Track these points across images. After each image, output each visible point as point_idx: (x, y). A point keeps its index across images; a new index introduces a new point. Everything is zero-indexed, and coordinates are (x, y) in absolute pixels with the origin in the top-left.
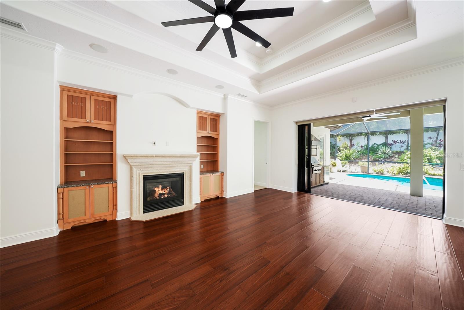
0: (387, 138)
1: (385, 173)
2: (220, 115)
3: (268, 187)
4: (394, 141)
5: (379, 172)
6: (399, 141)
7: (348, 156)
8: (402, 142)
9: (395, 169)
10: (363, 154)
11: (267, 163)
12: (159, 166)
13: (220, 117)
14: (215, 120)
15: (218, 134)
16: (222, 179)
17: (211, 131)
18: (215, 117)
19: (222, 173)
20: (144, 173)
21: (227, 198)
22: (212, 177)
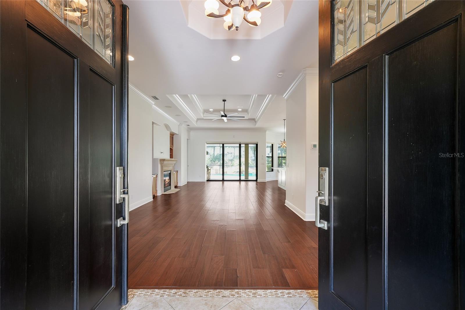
3: (189, 181)
8: (231, 153)
11: (188, 166)
12: (167, 166)
13: (174, 136)
14: (172, 138)
15: (173, 147)
16: (177, 175)
17: (172, 145)
18: (172, 136)
19: (177, 171)
20: (164, 170)
21: (181, 186)
22: (175, 173)
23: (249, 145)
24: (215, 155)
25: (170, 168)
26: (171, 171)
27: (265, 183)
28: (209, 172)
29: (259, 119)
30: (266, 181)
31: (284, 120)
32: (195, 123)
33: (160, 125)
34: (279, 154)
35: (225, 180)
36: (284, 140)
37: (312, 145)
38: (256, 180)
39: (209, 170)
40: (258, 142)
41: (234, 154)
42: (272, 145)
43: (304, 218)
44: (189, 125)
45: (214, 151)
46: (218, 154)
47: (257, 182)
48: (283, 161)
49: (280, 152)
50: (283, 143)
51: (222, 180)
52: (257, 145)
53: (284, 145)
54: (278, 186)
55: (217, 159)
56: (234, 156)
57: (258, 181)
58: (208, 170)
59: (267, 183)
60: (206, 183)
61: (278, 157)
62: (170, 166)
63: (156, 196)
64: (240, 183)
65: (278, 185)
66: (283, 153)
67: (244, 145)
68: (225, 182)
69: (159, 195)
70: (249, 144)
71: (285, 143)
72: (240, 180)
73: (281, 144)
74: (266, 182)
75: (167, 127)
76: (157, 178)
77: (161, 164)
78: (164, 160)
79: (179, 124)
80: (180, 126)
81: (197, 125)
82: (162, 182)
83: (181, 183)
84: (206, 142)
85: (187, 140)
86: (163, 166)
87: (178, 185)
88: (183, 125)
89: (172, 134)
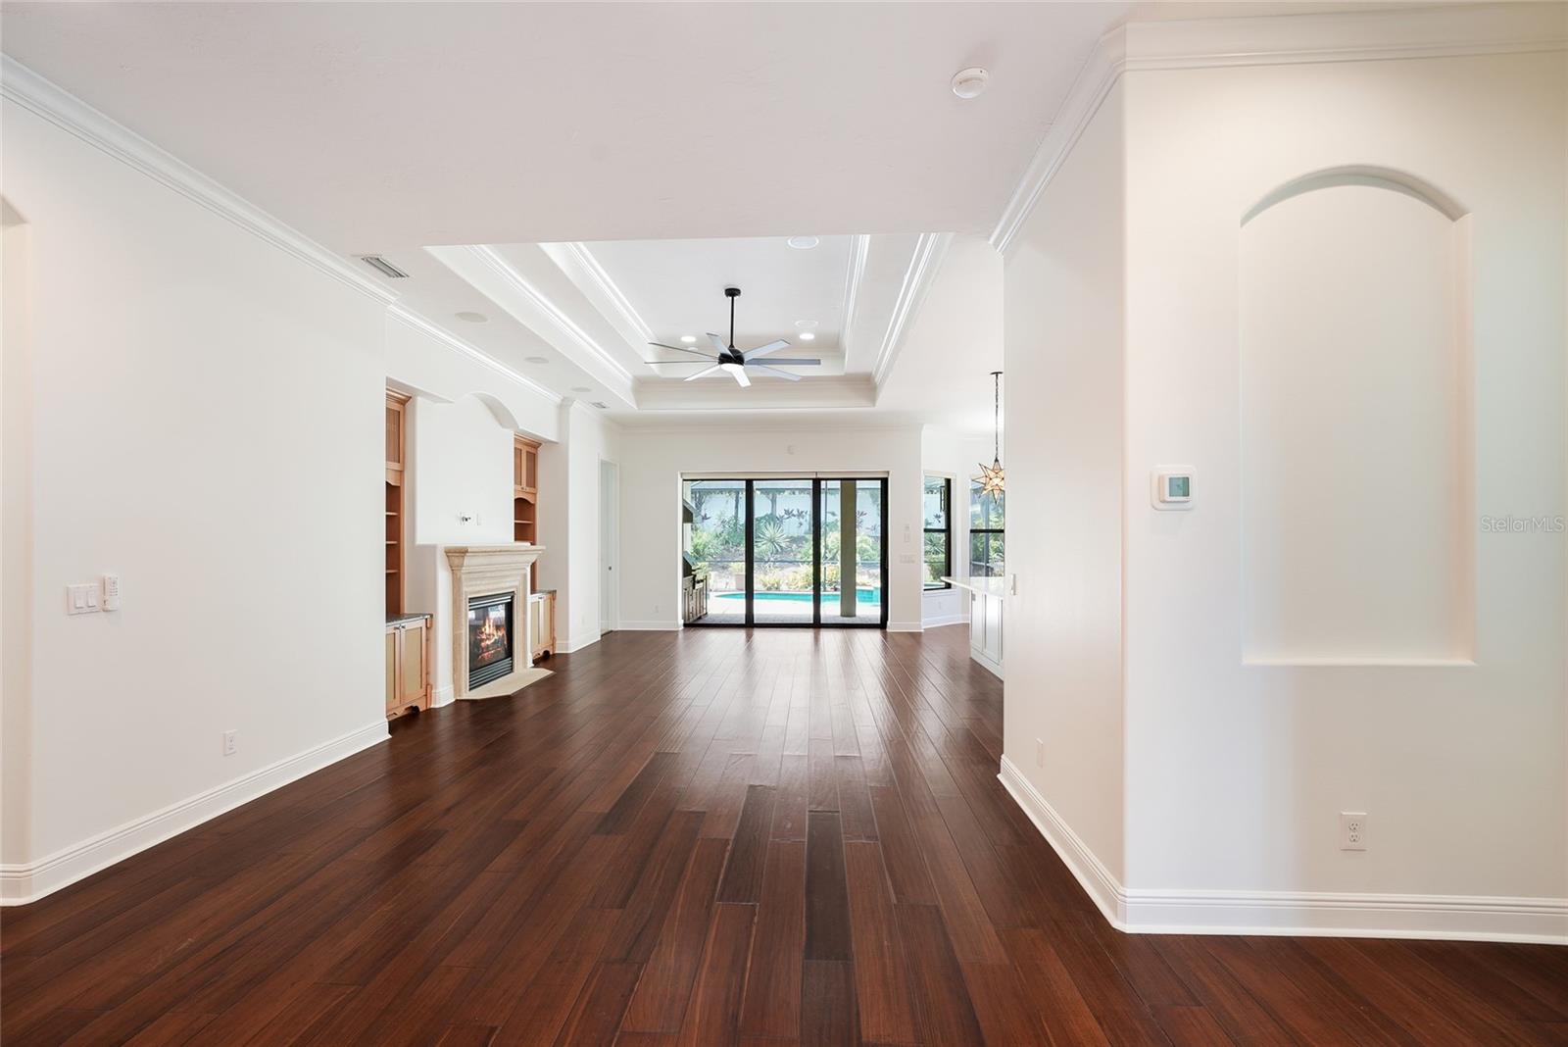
0: (774, 501)
1: (784, 588)
2: (542, 446)
3: (613, 629)
4: (787, 512)
5: (773, 585)
6: (795, 512)
7: (700, 548)
9: (798, 577)
10: (727, 542)
11: (610, 568)
12: (489, 575)
13: (539, 450)
14: (532, 458)
15: (535, 494)
16: (552, 609)
17: (527, 486)
18: (532, 450)
19: (553, 593)
20: (471, 593)
21: (569, 652)
22: (541, 601)
23: (858, 482)
25: (508, 585)
26: (512, 595)
27: (915, 636)
28: (701, 590)
29: (885, 375)
30: (920, 627)
31: (997, 373)
32: (629, 399)
33: (451, 402)
34: (975, 516)
35: (755, 622)
36: (996, 460)
37: (1161, 479)
38: (882, 625)
40: (888, 472)
42: (948, 481)
43: (1116, 915)
44: (605, 404)
47: (885, 636)
48: (993, 543)
49: (978, 508)
50: (992, 475)
51: (742, 621)
52: (885, 482)
53: (996, 481)
54: (972, 656)
57: (888, 630)
58: (694, 582)
59: (924, 640)
60: (681, 635)
61: (972, 531)
62: (508, 573)
63: (422, 708)
64: (816, 639)
65: (970, 652)
66: (990, 511)
67: (837, 484)
68: (758, 633)
69: (437, 706)
70: (856, 479)
71: (1001, 474)
72: (817, 624)
73: (983, 480)
74: (921, 633)
75: (498, 412)
76: (432, 632)
77: (454, 570)
78: (463, 552)
79: (563, 400)
80: (563, 407)
81: (638, 405)
82: (460, 645)
83: (571, 641)
84: (682, 474)
85: (604, 465)
86: (463, 577)
87: (557, 652)
88: (576, 405)
89: (527, 444)
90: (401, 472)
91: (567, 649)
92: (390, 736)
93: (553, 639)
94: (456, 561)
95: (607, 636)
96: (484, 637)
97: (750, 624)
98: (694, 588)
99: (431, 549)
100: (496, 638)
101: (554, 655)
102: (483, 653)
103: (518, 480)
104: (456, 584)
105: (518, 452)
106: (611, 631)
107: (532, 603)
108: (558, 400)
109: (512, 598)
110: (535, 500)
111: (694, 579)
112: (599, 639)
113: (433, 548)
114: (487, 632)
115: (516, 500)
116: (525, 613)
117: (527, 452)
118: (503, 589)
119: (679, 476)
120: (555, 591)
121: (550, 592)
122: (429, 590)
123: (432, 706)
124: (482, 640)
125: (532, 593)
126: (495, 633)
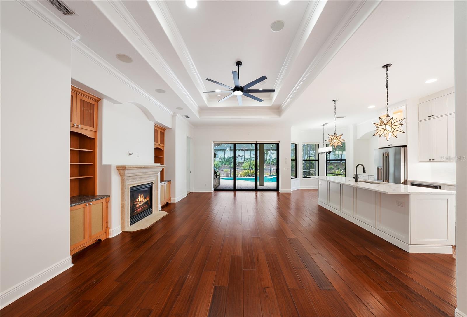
2: (166, 129)
7: (215, 165)
8: (242, 156)
11: (190, 172)
12: (139, 177)
13: (165, 131)
14: (162, 134)
15: (164, 147)
16: (169, 187)
17: (160, 143)
18: (163, 131)
19: (170, 182)
20: (131, 185)
21: (176, 202)
22: (165, 185)
24: (226, 158)
25: (150, 180)
26: (152, 183)
27: (288, 194)
28: (218, 178)
30: (290, 191)
32: (197, 115)
35: (237, 188)
36: (335, 133)
38: (277, 190)
39: (218, 176)
40: (279, 141)
41: (245, 156)
42: (296, 145)
44: (188, 116)
45: (225, 154)
46: (229, 157)
51: (233, 189)
52: (278, 145)
55: (227, 161)
56: (244, 159)
57: (279, 192)
58: (216, 176)
60: (213, 193)
61: (303, 160)
62: (149, 176)
63: (103, 239)
68: (238, 193)
72: (256, 190)
74: (291, 193)
75: (146, 113)
76: (109, 203)
77: (122, 175)
78: (124, 168)
79: (173, 114)
80: (174, 116)
81: (200, 117)
82: (124, 208)
83: (176, 198)
84: (213, 142)
85: (188, 138)
86: (126, 178)
87: (171, 202)
88: (178, 115)
89: (160, 128)
90: (96, 132)
91: (175, 201)
92: (72, 265)
93: (170, 198)
94: (122, 172)
95: (189, 194)
96: (138, 203)
97: (235, 189)
98: (216, 178)
99: (109, 167)
100: (144, 202)
101: (170, 203)
102: (137, 209)
103: (156, 141)
104: (123, 181)
105: (156, 131)
106: (191, 192)
107: (161, 186)
108: (172, 113)
109: (152, 185)
110: (164, 148)
111: (216, 175)
112: (187, 196)
113: (110, 166)
114: (139, 200)
115: (155, 148)
116: (157, 190)
117: (160, 131)
118: (147, 182)
119: (213, 143)
120: (171, 181)
121: (168, 181)
122: (108, 185)
123: (109, 237)
124: (137, 204)
125: (161, 182)
126: (144, 200)
